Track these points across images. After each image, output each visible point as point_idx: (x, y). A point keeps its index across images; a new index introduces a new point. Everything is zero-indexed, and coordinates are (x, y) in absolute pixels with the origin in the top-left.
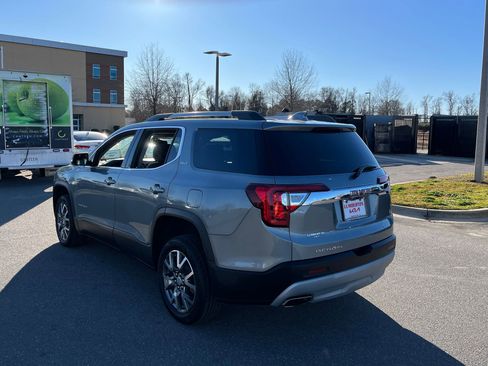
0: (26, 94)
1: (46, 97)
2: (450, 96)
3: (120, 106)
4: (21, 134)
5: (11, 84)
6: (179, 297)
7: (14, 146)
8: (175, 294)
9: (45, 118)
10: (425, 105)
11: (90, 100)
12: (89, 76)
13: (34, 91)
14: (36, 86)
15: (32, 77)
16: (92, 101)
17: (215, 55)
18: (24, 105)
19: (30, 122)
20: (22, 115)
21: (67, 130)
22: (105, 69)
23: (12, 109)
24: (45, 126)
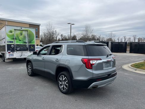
0: (21, 34)
1: (27, 35)
2: (125, 37)
4: (20, 47)
5: (17, 31)
6: (63, 87)
7: (18, 50)
8: (62, 86)
9: (27, 42)
10: (118, 39)
13: (24, 33)
14: (24, 31)
15: (23, 29)
18: (21, 37)
19: (23, 43)
20: (20, 41)
21: (34, 46)
23: (17, 38)
24: (27, 44)
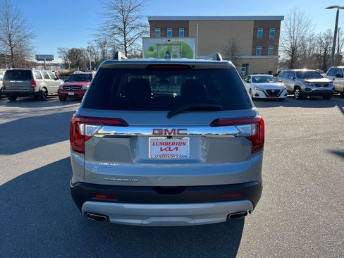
3: (275, 57)
5: (161, 46)
11: (254, 54)
12: (255, 37)
13: (173, 49)
15: (172, 41)
16: (255, 55)
17: (336, 9)
22: (266, 30)
